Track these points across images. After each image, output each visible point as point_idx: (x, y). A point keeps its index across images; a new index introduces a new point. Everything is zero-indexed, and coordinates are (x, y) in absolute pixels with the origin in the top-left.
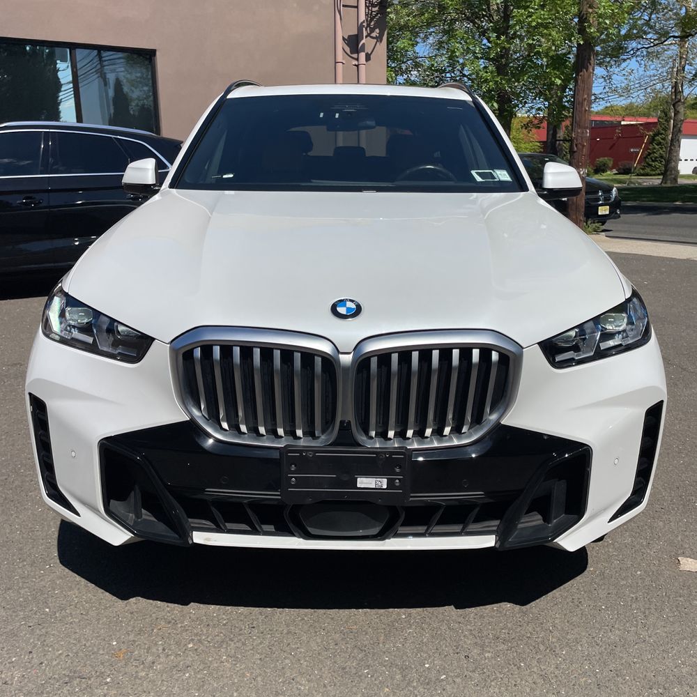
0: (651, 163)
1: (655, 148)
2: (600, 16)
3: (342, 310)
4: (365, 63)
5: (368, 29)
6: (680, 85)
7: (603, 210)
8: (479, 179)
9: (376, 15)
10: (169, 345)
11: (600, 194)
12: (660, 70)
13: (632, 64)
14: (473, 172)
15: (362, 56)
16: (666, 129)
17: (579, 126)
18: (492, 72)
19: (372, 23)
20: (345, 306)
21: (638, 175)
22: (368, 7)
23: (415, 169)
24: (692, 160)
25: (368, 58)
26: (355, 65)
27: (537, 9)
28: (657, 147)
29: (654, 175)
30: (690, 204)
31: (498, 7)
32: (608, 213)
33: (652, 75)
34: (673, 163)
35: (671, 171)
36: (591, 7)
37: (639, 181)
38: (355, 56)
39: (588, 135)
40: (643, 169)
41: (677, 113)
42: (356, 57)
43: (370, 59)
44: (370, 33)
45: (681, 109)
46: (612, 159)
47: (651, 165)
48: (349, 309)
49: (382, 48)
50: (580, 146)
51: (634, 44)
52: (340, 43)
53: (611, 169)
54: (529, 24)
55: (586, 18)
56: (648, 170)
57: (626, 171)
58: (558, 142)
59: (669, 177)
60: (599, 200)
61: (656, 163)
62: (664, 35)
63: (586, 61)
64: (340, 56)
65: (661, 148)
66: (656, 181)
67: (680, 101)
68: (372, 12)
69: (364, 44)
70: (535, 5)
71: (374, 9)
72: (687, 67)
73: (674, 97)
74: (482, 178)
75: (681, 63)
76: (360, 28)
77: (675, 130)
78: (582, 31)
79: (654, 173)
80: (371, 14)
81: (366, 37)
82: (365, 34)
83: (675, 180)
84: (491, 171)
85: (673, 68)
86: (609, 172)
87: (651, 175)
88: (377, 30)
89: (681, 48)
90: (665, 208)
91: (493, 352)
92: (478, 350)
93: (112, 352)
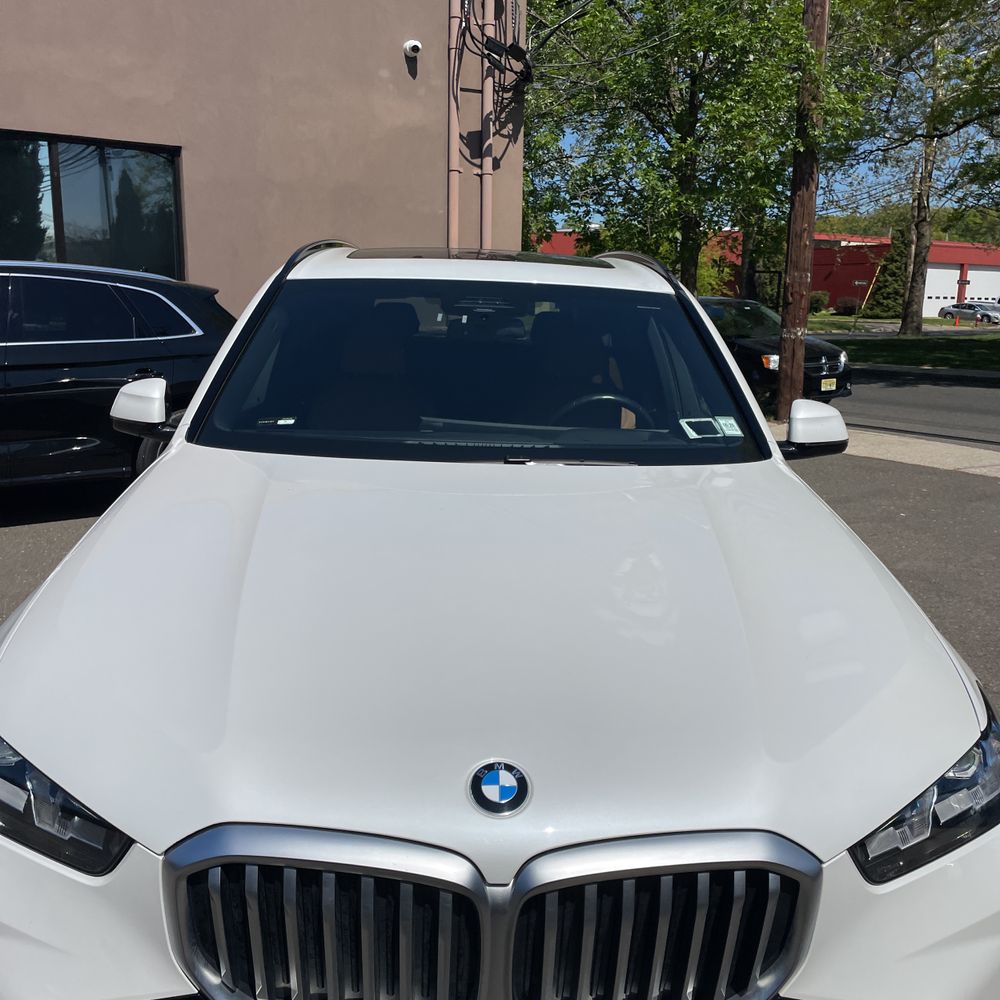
0: (881, 301)
1: (886, 281)
2: (828, 113)
3: (491, 792)
4: (491, 171)
5: (497, 123)
6: (925, 198)
7: (828, 385)
8: (692, 434)
9: (508, 105)
10: (161, 858)
11: (824, 361)
12: (898, 176)
13: (863, 169)
14: (683, 423)
15: (488, 162)
16: (904, 255)
17: (796, 268)
18: (673, 188)
19: (503, 115)
20: (496, 781)
21: (863, 317)
22: (497, 92)
23: (585, 400)
24: (938, 298)
25: (496, 165)
26: (477, 175)
27: (738, 102)
28: (890, 279)
29: (886, 318)
30: (943, 369)
31: (682, 95)
32: (834, 388)
33: (886, 182)
34: (915, 306)
35: (912, 318)
36: (814, 99)
37: (866, 326)
38: (477, 161)
39: (809, 280)
40: (871, 309)
41: (920, 236)
42: (479, 163)
43: (499, 167)
44: (500, 130)
45: (926, 230)
46: (829, 294)
47: (882, 304)
48: (504, 791)
49: (517, 150)
50: (797, 297)
51: (865, 146)
52: (456, 144)
53: (827, 307)
54: (728, 122)
55: (807, 115)
56: (877, 311)
57: (848, 311)
58: (757, 274)
59: (910, 325)
60: (822, 370)
61: (889, 301)
62: (908, 134)
63: (807, 176)
64: (456, 161)
65: (896, 281)
66: (891, 327)
67: (924, 220)
68: (503, 99)
69: (490, 144)
70: (736, 96)
71: (506, 95)
72: (935, 172)
73: (916, 214)
74: (698, 434)
75: (926, 167)
76: (485, 122)
77: (918, 259)
78: (802, 133)
79: (885, 314)
80: (502, 102)
81: (494, 135)
82: (492, 130)
83: (918, 328)
84: (710, 419)
85: (914, 173)
86: (824, 312)
87: (881, 318)
88: (510, 126)
89: (927, 147)
90: (908, 374)
91: (770, 875)
92: (744, 872)
93: (58, 835)
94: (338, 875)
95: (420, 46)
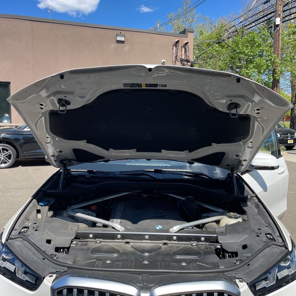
7: (290, 142)
11: (289, 135)
91: (225, 294)
92: (217, 293)
93: (23, 279)
94: (99, 292)
95: (165, 61)
